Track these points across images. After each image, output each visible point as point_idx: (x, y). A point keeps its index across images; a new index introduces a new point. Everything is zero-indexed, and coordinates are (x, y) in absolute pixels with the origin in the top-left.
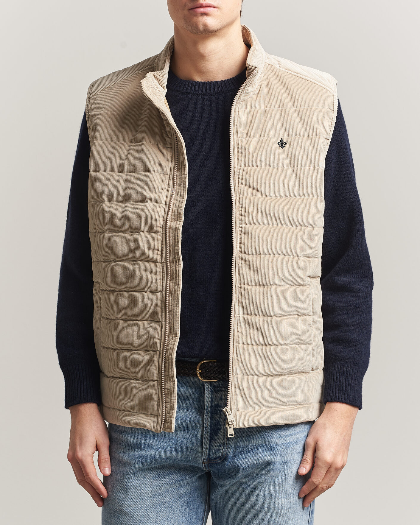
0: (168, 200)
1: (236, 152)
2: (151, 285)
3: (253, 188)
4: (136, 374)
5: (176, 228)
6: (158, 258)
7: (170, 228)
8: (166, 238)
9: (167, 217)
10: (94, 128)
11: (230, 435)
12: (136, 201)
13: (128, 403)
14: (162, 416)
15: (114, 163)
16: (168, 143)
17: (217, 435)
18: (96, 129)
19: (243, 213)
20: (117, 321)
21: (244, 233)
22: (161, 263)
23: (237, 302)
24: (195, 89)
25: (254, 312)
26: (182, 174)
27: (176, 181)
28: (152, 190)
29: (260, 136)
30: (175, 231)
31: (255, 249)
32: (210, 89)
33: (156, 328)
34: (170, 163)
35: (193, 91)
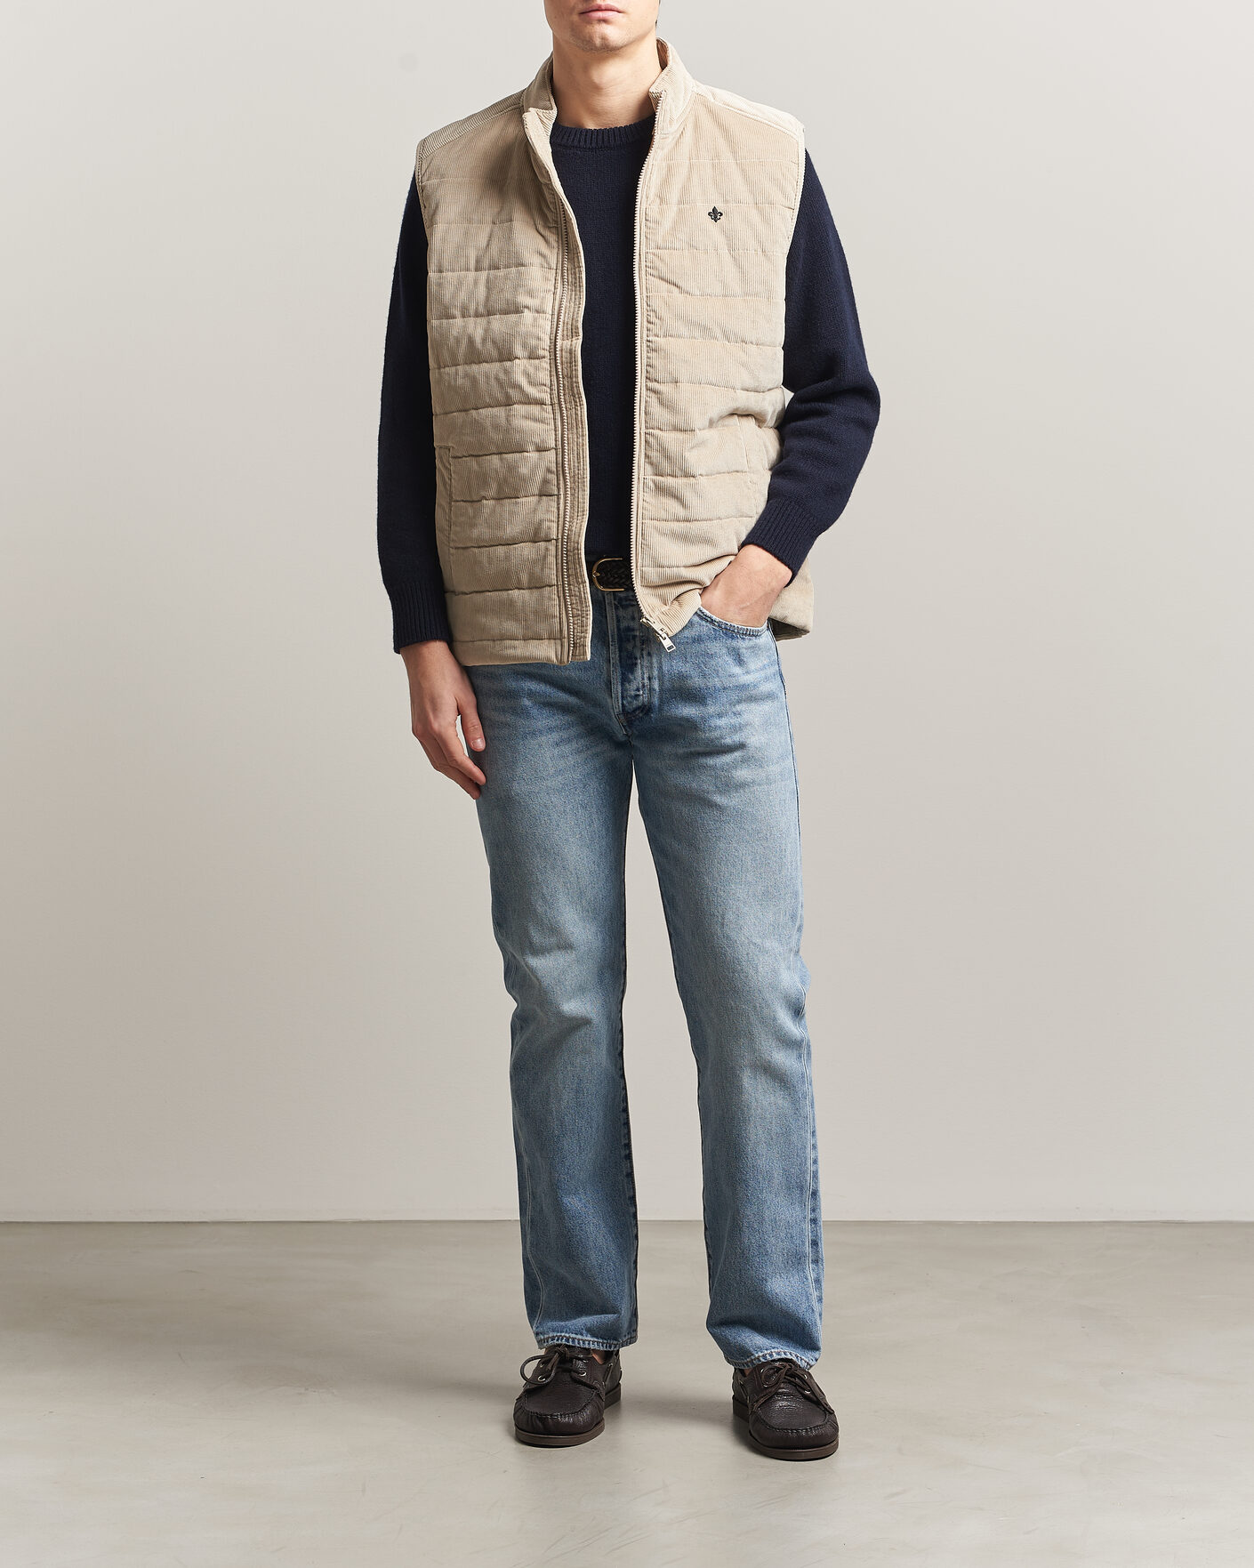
0: (556, 308)
1: (643, 225)
2: (537, 440)
3: (669, 282)
4: (519, 581)
5: (571, 350)
6: (547, 397)
7: (562, 350)
8: (556, 366)
9: (556, 333)
10: (433, 206)
11: (669, 648)
12: (506, 312)
13: (511, 626)
14: (569, 638)
15: (467, 257)
16: (551, 221)
17: (632, 673)
18: (437, 207)
19: (653, 319)
20: (484, 502)
21: (655, 350)
22: (552, 405)
23: (643, 456)
24: (585, 141)
25: (669, 472)
26: (576, 266)
27: (566, 275)
28: (531, 294)
29: (680, 202)
30: (571, 353)
31: (670, 373)
32: (609, 139)
33: (549, 506)
34: (556, 251)
35: (582, 144)
